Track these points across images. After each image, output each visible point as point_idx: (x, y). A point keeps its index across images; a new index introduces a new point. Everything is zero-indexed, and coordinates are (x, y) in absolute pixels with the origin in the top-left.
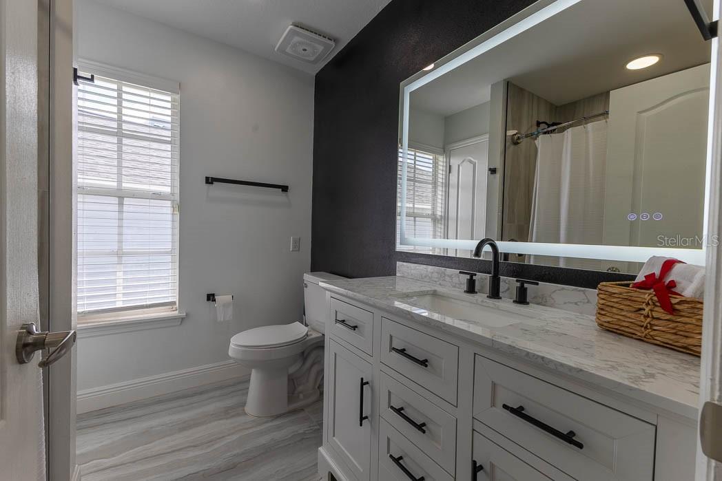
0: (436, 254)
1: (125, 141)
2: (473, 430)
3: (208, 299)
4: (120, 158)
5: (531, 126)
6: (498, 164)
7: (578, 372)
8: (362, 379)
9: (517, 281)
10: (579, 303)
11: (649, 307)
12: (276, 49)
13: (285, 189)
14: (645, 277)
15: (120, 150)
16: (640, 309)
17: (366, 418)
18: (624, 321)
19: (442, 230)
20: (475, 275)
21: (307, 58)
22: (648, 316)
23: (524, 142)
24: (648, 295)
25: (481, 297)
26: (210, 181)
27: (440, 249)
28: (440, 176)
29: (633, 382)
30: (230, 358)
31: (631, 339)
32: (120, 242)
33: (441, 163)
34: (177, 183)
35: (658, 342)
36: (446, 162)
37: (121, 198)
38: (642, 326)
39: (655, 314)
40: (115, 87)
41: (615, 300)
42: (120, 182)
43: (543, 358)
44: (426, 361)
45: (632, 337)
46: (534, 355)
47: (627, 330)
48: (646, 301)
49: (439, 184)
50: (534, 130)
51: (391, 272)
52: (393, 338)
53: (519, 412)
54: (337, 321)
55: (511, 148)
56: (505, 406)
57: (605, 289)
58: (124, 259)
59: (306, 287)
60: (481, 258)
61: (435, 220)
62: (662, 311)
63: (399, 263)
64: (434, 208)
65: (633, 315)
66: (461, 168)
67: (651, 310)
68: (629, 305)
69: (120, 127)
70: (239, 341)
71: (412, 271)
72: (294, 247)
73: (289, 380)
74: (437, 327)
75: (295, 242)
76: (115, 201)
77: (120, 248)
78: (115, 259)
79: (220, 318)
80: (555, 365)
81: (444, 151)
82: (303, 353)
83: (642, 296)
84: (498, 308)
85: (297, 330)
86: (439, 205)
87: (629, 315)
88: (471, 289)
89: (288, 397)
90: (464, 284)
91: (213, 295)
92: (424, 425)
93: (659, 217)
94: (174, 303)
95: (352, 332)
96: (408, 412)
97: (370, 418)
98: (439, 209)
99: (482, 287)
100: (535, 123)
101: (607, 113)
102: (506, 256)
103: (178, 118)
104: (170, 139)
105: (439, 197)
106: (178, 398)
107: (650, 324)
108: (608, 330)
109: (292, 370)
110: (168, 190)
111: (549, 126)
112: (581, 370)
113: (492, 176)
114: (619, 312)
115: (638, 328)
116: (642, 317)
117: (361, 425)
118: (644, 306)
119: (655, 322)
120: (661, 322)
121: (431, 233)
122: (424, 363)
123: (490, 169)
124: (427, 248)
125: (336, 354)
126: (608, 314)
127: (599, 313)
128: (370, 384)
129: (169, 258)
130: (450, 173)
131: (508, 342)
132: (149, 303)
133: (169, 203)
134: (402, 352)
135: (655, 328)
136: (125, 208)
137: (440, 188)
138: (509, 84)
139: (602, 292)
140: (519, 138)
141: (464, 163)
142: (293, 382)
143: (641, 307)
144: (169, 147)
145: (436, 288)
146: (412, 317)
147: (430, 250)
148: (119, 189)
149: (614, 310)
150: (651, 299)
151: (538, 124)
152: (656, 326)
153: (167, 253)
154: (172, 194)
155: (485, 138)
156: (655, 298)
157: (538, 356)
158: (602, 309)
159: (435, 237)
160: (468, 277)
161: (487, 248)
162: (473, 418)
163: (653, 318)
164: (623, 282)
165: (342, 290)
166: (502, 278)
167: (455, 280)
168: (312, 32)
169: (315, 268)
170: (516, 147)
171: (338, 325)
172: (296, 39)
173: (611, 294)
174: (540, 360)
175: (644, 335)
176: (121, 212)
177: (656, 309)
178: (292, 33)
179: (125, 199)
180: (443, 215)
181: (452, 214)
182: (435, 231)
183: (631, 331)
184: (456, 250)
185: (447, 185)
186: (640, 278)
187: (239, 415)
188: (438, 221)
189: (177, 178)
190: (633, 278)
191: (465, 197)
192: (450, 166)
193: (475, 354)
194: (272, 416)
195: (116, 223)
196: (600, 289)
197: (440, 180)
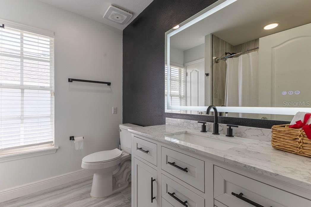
0: (182, 113)
1: (25, 61)
2: (214, 205)
3: (71, 139)
4: (22, 69)
5: (223, 55)
6: (209, 71)
7: (276, 175)
8: (152, 178)
9: (227, 125)
10: (258, 136)
11: (301, 138)
12: (103, 17)
13: (109, 84)
14: (296, 122)
15: (22, 65)
16: (296, 139)
17: (155, 198)
18: (288, 145)
19: (184, 102)
20: (206, 123)
21: (119, 22)
22: (300, 142)
23: (220, 62)
24: (300, 131)
25: (209, 134)
26: (71, 80)
27: (183, 111)
28: (182, 77)
29: (308, 181)
30: (82, 168)
31: (291, 154)
32: (22, 112)
33: (182, 72)
34: (53, 82)
35: (306, 155)
36: (185, 71)
37: (23, 90)
38: (297, 147)
39: (304, 141)
40: (19, 33)
41: (282, 134)
42: (22, 81)
43: (254, 168)
44: (187, 168)
45: (291, 153)
46: (249, 166)
47: (289, 149)
48: (299, 135)
49: (182, 81)
50: (224, 56)
51: (163, 123)
52: (168, 157)
53: (240, 196)
54: (138, 148)
55: (215, 65)
56: (233, 194)
57: (276, 129)
58: (25, 121)
59: (121, 131)
60: (209, 115)
61: (181, 97)
62: (308, 139)
63: (167, 118)
64: (180, 92)
65: (292, 142)
66: (192, 73)
67: (302, 139)
68: (290, 137)
69: (22, 53)
70: (87, 160)
71: (174, 122)
72: (114, 112)
73: (113, 178)
74: (193, 151)
75: (115, 109)
76: (20, 91)
77: (22, 115)
78: (20, 121)
79: (77, 148)
80: (262, 171)
81: (184, 66)
82: (120, 164)
83: (297, 132)
84: (219, 139)
85: (116, 153)
86: (182, 91)
87: (290, 142)
88: (204, 130)
89: (113, 186)
90: (200, 128)
91: (73, 137)
92: (186, 202)
93: (298, 93)
94: (52, 142)
95: (145, 154)
96: (177, 195)
97: (156, 198)
98: (182, 92)
99: (209, 129)
100: (225, 53)
101: (258, 48)
102: (221, 113)
103: (53, 49)
104: (49, 60)
105: (182, 87)
106: (54, 191)
107: (302, 146)
108: (278, 149)
109: (115, 173)
110: (48, 85)
111: (231, 54)
112: (278, 175)
113: (207, 77)
114: (284, 140)
115: (295, 148)
116: (297, 143)
117: (152, 202)
118: (298, 137)
119: (304, 145)
120: (308, 145)
121: (179, 104)
122: (185, 170)
123: (206, 74)
124: (178, 111)
125: (137, 165)
126: (278, 142)
127: (273, 141)
128: (156, 180)
129: (49, 119)
130: (187, 76)
131: (233, 159)
132: (38, 142)
133: (49, 92)
134: (173, 164)
135: (305, 148)
136: (25, 95)
137: (183, 83)
138: (213, 35)
139: (274, 130)
140: (218, 60)
141: (193, 71)
142: (115, 179)
143: (296, 137)
144: (48, 64)
145: (186, 130)
146: (178, 146)
147: (179, 112)
148: (22, 85)
149: (282, 140)
150: (302, 134)
151: (226, 54)
152: (305, 147)
153: (48, 117)
154: (51, 87)
155: (203, 60)
156: (304, 133)
157: (252, 167)
158: (275, 139)
159: (181, 105)
160: (202, 124)
161: (212, 110)
162: (214, 199)
163: (303, 143)
164: (282, 125)
165: (140, 133)
166: (219, 124)
167: (196, 126)
168: (121, 9)
169: (125, 122)
170: (217, 64)
171: (138, 150)
172: (114, 12)
173: (280, 131)
174: (253, 169)
175: (299, 152)
176: (22, 96)
177: (305, 138)
178: (111, 9)
179: (25, 90)
180: (184, 95)
181: (189, 94)
182: (181, 103)
183: (291, 150)
184: (191, 111)
185: (186, 82)
186: (293, 123)
187: (87, 198)
188: (182, 98)
189: (53, 79)
190: (289, 123)
191: (194, 87)
192: (187, 73)
193: (214, 165)
194: (105, 197)
195: (20, 102)
196: (273, 129)
197: (182, 79)
